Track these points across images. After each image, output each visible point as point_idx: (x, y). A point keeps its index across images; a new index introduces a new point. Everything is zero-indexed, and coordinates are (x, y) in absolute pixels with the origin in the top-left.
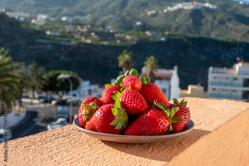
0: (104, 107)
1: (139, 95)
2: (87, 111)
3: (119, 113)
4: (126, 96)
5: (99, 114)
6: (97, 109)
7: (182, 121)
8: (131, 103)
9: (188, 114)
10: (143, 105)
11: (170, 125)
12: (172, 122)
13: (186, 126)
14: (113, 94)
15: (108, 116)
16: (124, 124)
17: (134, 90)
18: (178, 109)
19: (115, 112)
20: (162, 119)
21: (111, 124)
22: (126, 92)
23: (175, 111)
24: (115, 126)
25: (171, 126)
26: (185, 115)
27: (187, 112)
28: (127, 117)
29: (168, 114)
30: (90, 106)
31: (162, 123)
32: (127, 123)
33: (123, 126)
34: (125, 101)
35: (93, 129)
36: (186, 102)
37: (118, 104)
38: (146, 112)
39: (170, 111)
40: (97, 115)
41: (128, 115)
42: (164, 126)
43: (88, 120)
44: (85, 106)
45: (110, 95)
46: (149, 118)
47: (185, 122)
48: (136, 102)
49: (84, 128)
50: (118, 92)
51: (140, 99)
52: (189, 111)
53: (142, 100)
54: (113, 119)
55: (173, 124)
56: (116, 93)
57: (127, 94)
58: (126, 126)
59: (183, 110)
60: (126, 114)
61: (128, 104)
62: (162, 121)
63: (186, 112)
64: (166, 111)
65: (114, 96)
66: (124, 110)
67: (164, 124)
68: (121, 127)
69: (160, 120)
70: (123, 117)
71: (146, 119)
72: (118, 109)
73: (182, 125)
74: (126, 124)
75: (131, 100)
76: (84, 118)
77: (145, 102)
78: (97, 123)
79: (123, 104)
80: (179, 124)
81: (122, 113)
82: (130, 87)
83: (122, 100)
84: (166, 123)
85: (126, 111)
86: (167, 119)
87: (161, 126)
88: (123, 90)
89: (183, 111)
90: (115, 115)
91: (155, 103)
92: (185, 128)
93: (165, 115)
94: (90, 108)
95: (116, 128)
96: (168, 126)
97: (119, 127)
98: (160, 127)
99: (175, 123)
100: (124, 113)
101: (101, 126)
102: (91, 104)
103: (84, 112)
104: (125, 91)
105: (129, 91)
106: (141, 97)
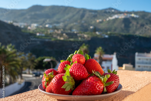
0: (58, 76)
1: (82, 67)
2: (47, 78)
3: (68, 79)
4: (73, 68)
5: (54, 80)
6: (54, 77)
7: (113, 85)
8: (77, 73)
9: (117, 79)
10: (85, 74)
12: (106, 85)
13: (117, 88)
14: (65, 67)
15: (60, 82)
17: (79, 63)
18: (109, 76)
19: (65, 79)
20: (98, 83)
21: (62, 87)
22: (74, 65)
23: (107, 77)
24: (65, 89)
25: (105, 88)
26: (116, 81)
27: (117, 78)
28: (74, 82)
29: (103, 80)
30: (49, 75)
31: (98, 86)
32: (74, 87)
33: (71, 89)
34: (73, 71)
35: (51, 91)
37: (67, 73)
38: (87, 78)
39: (104, 78)
40: (53, 81)
41: (75, 81)
42: (100, 88)
43: (47, 85)
44: (46, 76)
45: (63, 67)
46: (89, 83)
47: (116, 85)
48: (80, 72)
49: (45, 91)
50: (68, 65)
51: (83, 69)
52: (118, 77)
53: (84, 70)
54: (64, 84)
55: (106, 87)
56: (67, 66)
57: (74, 66)
58: (73, 89)
59: (113, 77)
60: (73, 80)
61: (75, 73)
62: (98, 84)
63: (116, 79)
64: (101, 78)
65: (66, 68)
66: (72, 77)
67: (99, 87)
68: (69, 89)
69: (97, 84)
70: (71, 83)
71: (87, 84)
72: (68, 76)
73: (113, 88)
74: (73, 88)
75: (77, 71)
76: (45, 84)
77: (86, 71)
78: (53, 87)
79: (71, 73)
80: (111, 87)
81: (70, 79)
82: (76, 62)
83: (71, 70)
84: (101, 86)
85: (73, 78)
86: (102, 83)
87: (98, 88)
88: (72, 64)
90: (65, 81)
91: (93, 72)
92: (116, 90)
93: (100, 81)
94: (49, 76)
95: (66, 90)
96: (102, 88)
97: (68, 89)
98: (97, 89)
99: (109, 86)
100: (72, 80)
101: (55, 89)
103: (45, 80)
105: (75, 64)
106: (84, 68)
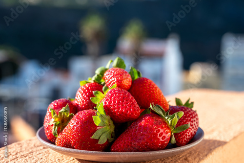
0: (81, 114)
1: (128, 96)
2: (57, 119)
3: (103, 121)
4: (111, 98)
5: (75, 124)
6: (71, 117)
7: (187, 130)
8: (118, 108)
9: (195, 119)
10: (134, 110)
11: (171, 136)
12: (175, 132)
13: (194, 135)
14: (93, 96)
15: (88, 126)
16: (109, 137)
17: (122, 88)
18: (182, 114)
19: (97, 121)
20: (162, 128)
21: (93, 137)
22: (110, 92)
23: (178, 116)
24: (97, 141)
25: (173, 137)
26: (192, 122)
27: (195, 117)
28: (113, 127)
29: (170, 122)
30: (61, 113)
31: (162, 134)
32: (114, 135)
33: (108, 140)
34: (110, 105)
35: (67, 144)
36: (192, 103)
37: (100, 110)
38: (139, 119)
39: (172, 118)
40: (72, 126)
41: (114, 123)
42: (164, 137)
43: (59, 132)
44: (54, 114)
45: (89, 96)
46: (144, 128)
47: (192, 131)
48: (126, 107)
49: (54, 143)
50: (99, 92)
51: (131, 101)
52: (197, 115)
53: (133, 104)
54: (95, 131)
55: (176, 135)
56: (96, 93)
57: (112, 95)
58: (111, 140)
60: (111, 123)
61: (114, 108)
62: (162, 131)
63: (192, 118)
64: (166, 118)
65: (94, 98)
66: (108, 117)
67: (164, 135)
68: (105, 141)
69: (159, 130)
70: (108, 128)
71: (139, 130)
72: (101, 116)
73: (188, 135)
74: (112, 137)
75: (118, 103)
76: (54, 130)
77: (137, 106)
78: (73, 136)
79: (107, 109)
80: (183, 134)
81: (106, 122)
82: (115, 85)
83: (105, 103)
84: (167, 133)
86: (168, 128)
87: (161, 138)
88: (106, 89)
89: (189, 116)
90: (97, 125)
91: (151, 106)
92: (193, 139)
93: (165, 123)
94: (61, 115)
95: (99, 143)
96: (169, 137)
97: (103, 140)
98: (159, 139)
99: (179, 133)
100: (109, 122)
101: (78, 141)
102: (63, 110)
103: (52, 122)
104: (109, 90)
105: (114, 91)
106: (132, 98)
